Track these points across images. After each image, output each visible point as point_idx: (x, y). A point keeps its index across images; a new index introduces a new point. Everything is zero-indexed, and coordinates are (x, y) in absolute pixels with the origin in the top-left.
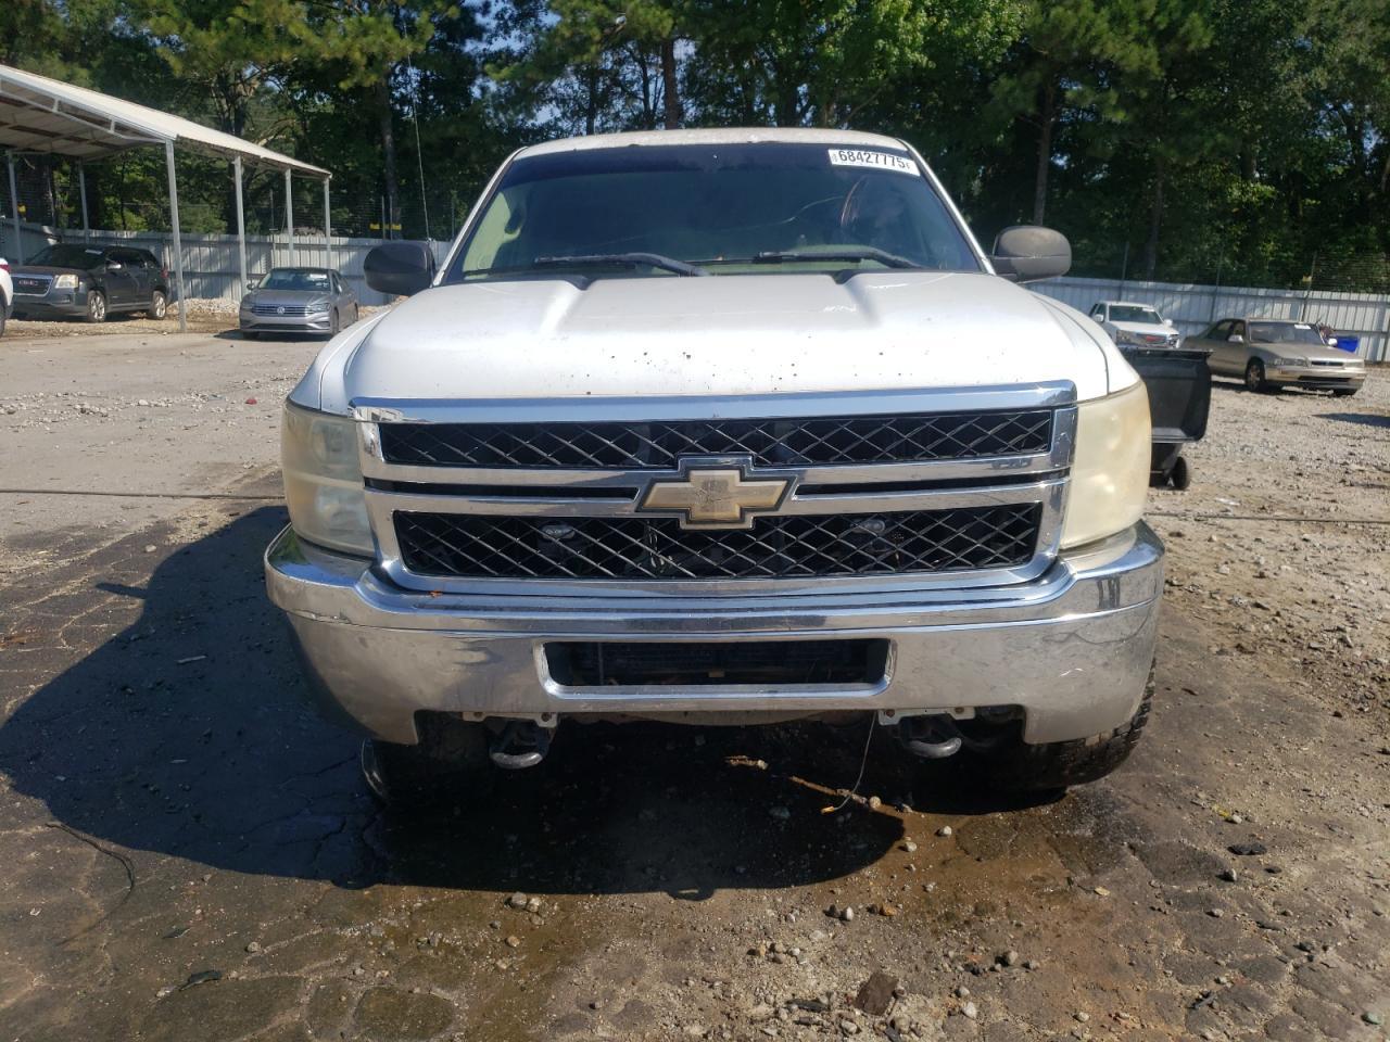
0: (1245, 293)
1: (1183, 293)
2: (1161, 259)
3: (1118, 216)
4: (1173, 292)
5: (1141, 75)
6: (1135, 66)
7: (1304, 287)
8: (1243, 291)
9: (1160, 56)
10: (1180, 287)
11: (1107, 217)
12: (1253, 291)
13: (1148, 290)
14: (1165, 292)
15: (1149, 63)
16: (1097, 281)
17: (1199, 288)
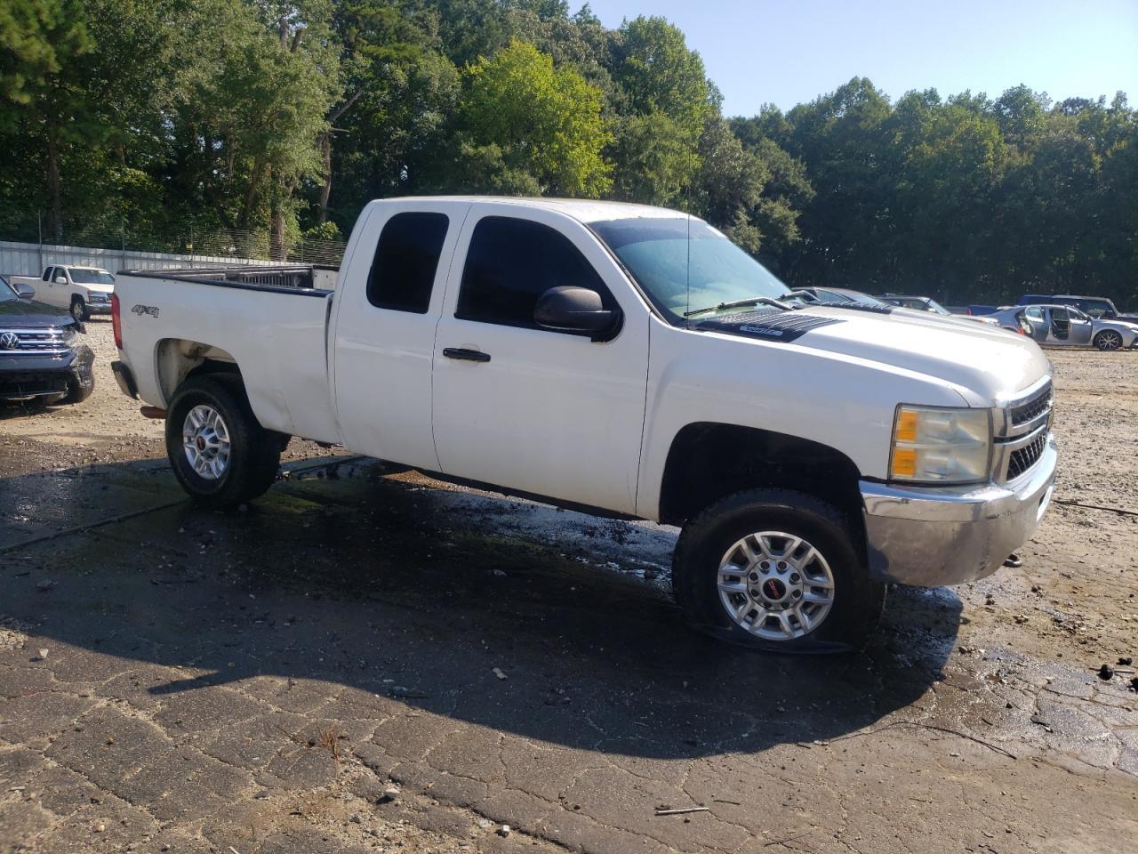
0: (146, 256)
1: (96, 256)
2: (67, 227)
3: (19, 186)
4: (88, 255)
5: (41, 66)
6: (35, 57)
7: (187, 252)
8: (144, 254)
9: (56, 52)
10: (93, 251)
11: (8, 186)
12: (152, 255)
13: (64, 253)
14: (79, 254)
15: (48, 56)
16: (15, 245)
17: (109, 252)
